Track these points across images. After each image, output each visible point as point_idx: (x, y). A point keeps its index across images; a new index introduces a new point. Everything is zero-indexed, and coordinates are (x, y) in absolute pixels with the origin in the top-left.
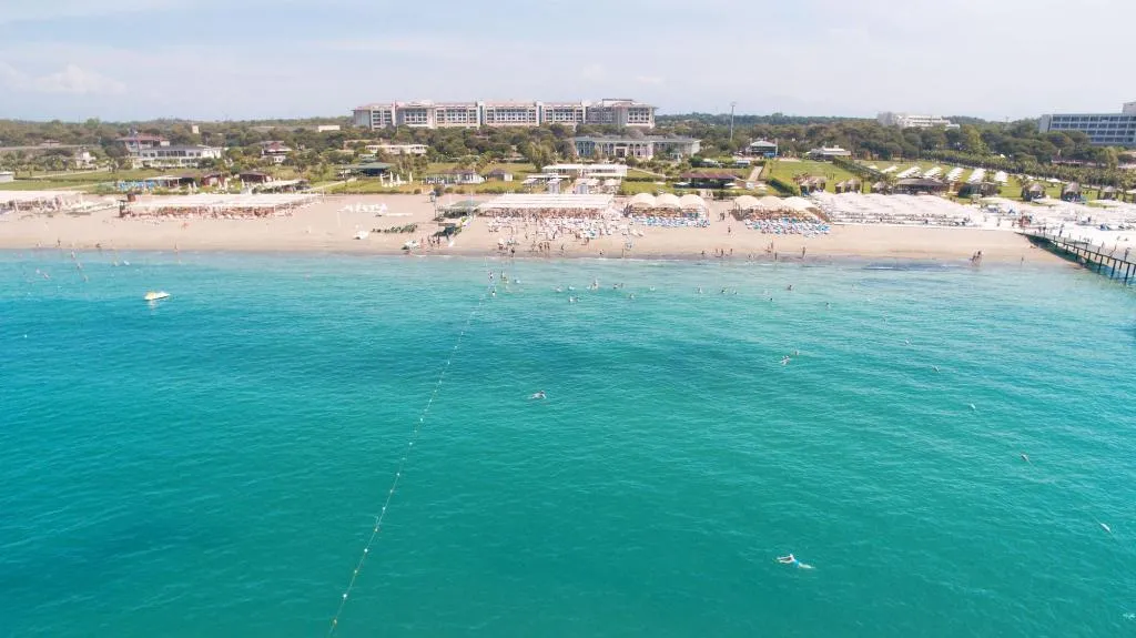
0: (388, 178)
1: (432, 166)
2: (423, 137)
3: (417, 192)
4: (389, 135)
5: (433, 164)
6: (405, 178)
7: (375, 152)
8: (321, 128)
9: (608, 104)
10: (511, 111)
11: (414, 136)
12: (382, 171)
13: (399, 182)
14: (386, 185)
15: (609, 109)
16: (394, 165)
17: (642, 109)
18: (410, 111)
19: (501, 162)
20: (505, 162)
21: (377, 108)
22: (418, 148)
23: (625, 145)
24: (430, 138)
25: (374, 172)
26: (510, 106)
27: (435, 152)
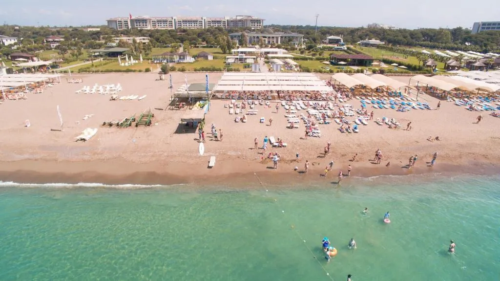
0: (125, 59)
1: (153, 49)
2: (146, 33)
3: (147, 70)
4: (126, 33)
5: (154, 49)
6: (137, 58)
7: (117, 41)
8: (89, 30)
9: (239, 18)
10: (190, 22)
11: (141, 33)
12: (121, 53)
13: (133, 61)
14: (123, 64)
15: (240, 21)
16: (128, 49)
17: (257, 20)
18: (138, 21)
19: (195, 47)
20: (198, 47)
21: (120, 20)
22: (144, 39)
23: (266, 37)
24: (151, 34)
25: (114, 54)
26: (189, 19)
27: (154, 41)
